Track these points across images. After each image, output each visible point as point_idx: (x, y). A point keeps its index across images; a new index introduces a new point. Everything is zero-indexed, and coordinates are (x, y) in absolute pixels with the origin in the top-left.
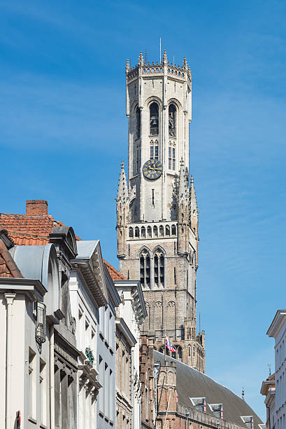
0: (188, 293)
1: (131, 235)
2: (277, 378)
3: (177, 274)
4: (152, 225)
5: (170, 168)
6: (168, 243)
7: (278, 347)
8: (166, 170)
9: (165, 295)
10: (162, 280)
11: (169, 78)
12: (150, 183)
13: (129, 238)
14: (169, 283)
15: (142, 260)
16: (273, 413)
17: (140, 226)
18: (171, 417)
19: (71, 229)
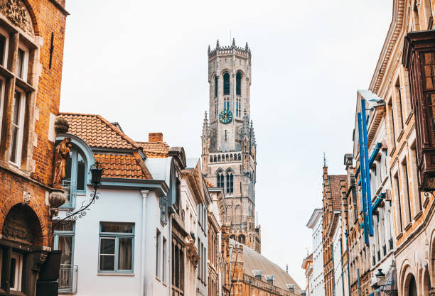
0: (249, 199)
1: (211, 161)
2: (314, 256)
3: (242, 187)
4: (225, 154)
5: (237, 116)
6: (236, 166)
7: (315, 235)
8: (235, 117)
9: (234, 200)
10: (232, 191)
11: (237, 57)
12: (224, 126)
13: (209, 163)
14: (236, 193)
15: (218, 177)
16: (312, 281)
17: (217, 154)
18: (240, 283)
19: (182, 148)
